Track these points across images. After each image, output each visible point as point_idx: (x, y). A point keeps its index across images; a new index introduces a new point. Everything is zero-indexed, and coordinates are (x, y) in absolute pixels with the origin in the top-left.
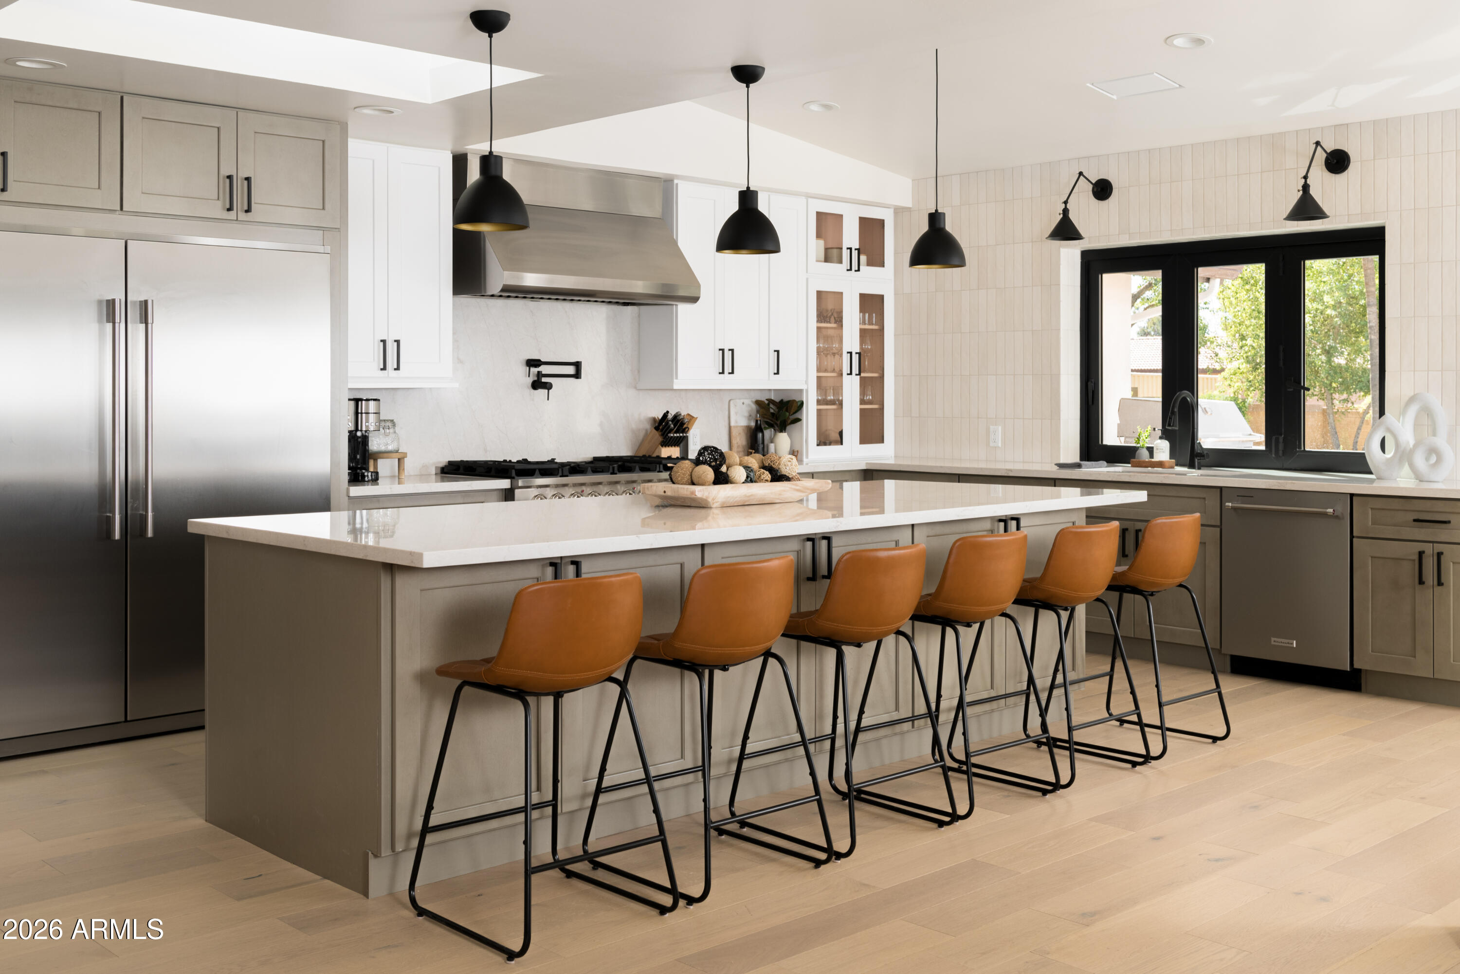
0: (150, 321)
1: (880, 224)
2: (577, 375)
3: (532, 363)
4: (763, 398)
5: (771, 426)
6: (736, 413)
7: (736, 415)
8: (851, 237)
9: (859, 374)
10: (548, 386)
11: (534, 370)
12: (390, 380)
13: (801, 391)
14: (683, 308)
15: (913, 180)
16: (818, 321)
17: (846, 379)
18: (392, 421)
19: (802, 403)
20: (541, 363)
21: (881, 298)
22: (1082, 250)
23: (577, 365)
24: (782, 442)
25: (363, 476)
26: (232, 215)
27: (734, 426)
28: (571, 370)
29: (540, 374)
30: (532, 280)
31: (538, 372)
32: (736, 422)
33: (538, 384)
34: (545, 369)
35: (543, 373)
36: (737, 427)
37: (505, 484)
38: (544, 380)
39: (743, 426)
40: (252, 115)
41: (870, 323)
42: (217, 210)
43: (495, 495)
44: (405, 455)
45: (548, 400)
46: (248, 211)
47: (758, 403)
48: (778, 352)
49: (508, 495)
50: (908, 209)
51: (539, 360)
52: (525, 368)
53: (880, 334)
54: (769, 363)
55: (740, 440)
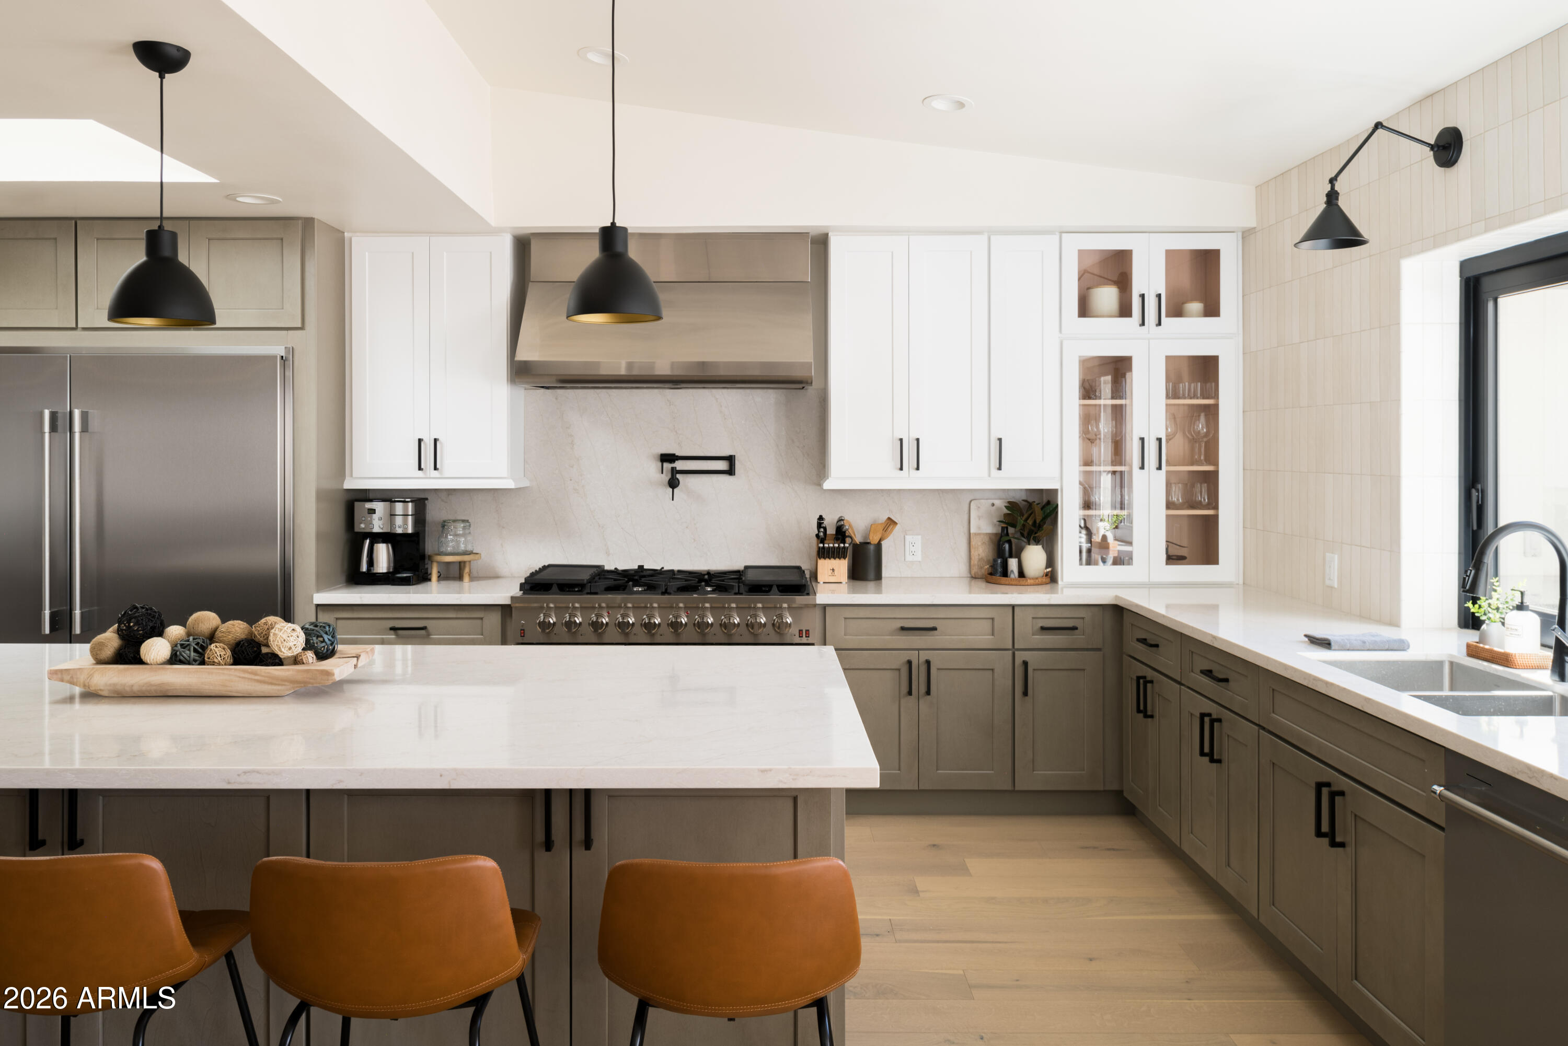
1: (1210, 258)
2: (731, 472)
3: (667, 458)
5: (1019, 537)
6: (979, 518)
7: (979, 519)
8: (1150, 278)
9: (1162, 468)
11: (667, 466)
16: (1083, 395)
17: (1138, 474)
19: (1056, 507)
20: (676, 458)
21: (1213, 363)
23: (730, 459)
24: (1034, 559)
27: (975, 534)
28: (722, 465)
29: (674, 472)
31: (673, 469)
32: (979, 528)
34: (679, 465)
35: (677, 469)
36: (979, 534)
38: (678, 478)
39: (989, 534)
41: (1188, 395)
45: (673, 500)
48: (1000, 440)
51: (674, 455)
52: (660, 464)
53: (1212, 413)
54: (983, 454)
55: (983, 551)
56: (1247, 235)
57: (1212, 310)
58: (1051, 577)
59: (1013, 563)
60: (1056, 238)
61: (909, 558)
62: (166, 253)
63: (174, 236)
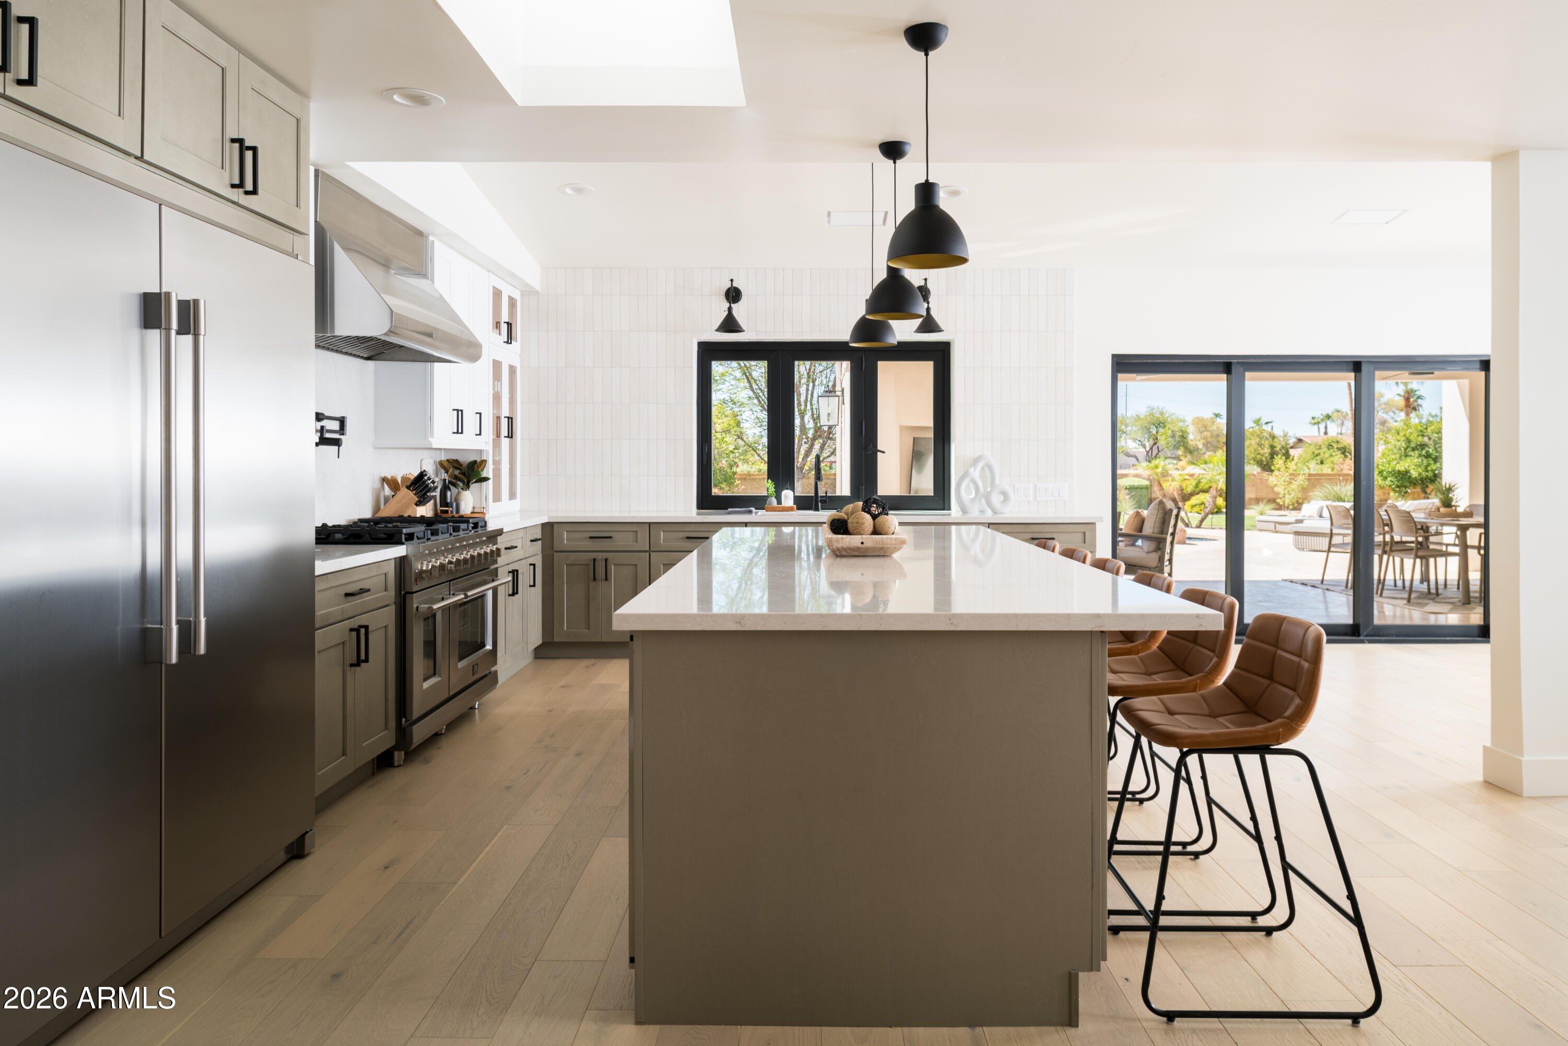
0: (202, 331)
2: (342, 431)
8: (506, 311)
10: (339, 443)
15: (541, 268)
17: (503, 441)
19: (486, 463)
20: (324, 417)
22: (699, 341)
23: (343, 420)
31: (322, 427)
33: (323, 440)
40: (249, 63)
42: (225, 183)
46: (253, 192)
48: (480, 413)
50: (537, 293)
60: (487, 273)
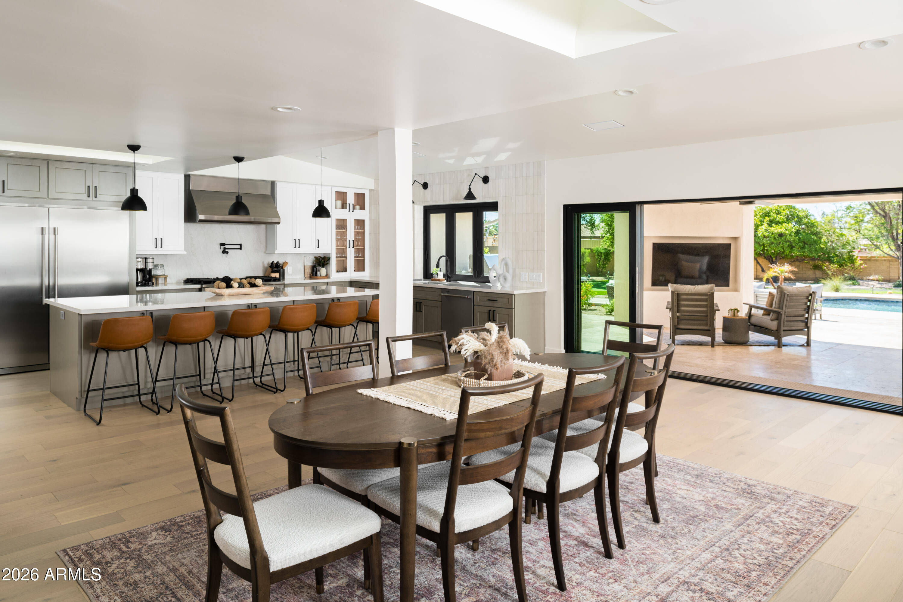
0: (56, 234)
1: (363, 195)
2: (241, 249)
3: (222, 245)
4: (317, 256)
5: (320, 266)
7: (307, 262)
8: (350, 199)
9: (353, 247)
10: (227, 253)
11: (222, 247)
12: (159, 251)
13: (330, 253)
14: (278, 226)
15: (374, 180)
16: (337, 229)
17: (348, 249)
18: (163, 265)
19: (330, 258)
21: (363, 221)
22: (424, 205)
23: (241, 245)
24: (323, 271)
25: (148, 284)
26: (90, 198)
28: (239, 247)
29: (225, 249)
30: (216, 218)
32: (307, 264)
33: (224, 252)
34: (226, 247)
36: (307, 266)
37: (199, 286)
38: (226, 250)
39: (309, 266)
40: (97, 166)
41: (358, 229)
42: (85, 197)
43: (195, 290)
44: (167, 276)
46: (96, 197)
47: (315, 257)
48: (318, 240)
49: (200, 290)
50: (373, 190)
51: (224, 243)
52: (220, 246)
53: (363, 233)
54: (314, 244)
55: (309, 271)
56: (371, 190)
57: (362, 208)
58: (327, 276)
59: (318, 273)
60: (330, 187)
61: (289, 273)
62: (240, 201)
63: (241, 197)
